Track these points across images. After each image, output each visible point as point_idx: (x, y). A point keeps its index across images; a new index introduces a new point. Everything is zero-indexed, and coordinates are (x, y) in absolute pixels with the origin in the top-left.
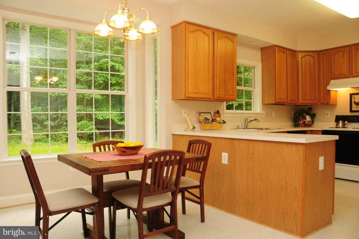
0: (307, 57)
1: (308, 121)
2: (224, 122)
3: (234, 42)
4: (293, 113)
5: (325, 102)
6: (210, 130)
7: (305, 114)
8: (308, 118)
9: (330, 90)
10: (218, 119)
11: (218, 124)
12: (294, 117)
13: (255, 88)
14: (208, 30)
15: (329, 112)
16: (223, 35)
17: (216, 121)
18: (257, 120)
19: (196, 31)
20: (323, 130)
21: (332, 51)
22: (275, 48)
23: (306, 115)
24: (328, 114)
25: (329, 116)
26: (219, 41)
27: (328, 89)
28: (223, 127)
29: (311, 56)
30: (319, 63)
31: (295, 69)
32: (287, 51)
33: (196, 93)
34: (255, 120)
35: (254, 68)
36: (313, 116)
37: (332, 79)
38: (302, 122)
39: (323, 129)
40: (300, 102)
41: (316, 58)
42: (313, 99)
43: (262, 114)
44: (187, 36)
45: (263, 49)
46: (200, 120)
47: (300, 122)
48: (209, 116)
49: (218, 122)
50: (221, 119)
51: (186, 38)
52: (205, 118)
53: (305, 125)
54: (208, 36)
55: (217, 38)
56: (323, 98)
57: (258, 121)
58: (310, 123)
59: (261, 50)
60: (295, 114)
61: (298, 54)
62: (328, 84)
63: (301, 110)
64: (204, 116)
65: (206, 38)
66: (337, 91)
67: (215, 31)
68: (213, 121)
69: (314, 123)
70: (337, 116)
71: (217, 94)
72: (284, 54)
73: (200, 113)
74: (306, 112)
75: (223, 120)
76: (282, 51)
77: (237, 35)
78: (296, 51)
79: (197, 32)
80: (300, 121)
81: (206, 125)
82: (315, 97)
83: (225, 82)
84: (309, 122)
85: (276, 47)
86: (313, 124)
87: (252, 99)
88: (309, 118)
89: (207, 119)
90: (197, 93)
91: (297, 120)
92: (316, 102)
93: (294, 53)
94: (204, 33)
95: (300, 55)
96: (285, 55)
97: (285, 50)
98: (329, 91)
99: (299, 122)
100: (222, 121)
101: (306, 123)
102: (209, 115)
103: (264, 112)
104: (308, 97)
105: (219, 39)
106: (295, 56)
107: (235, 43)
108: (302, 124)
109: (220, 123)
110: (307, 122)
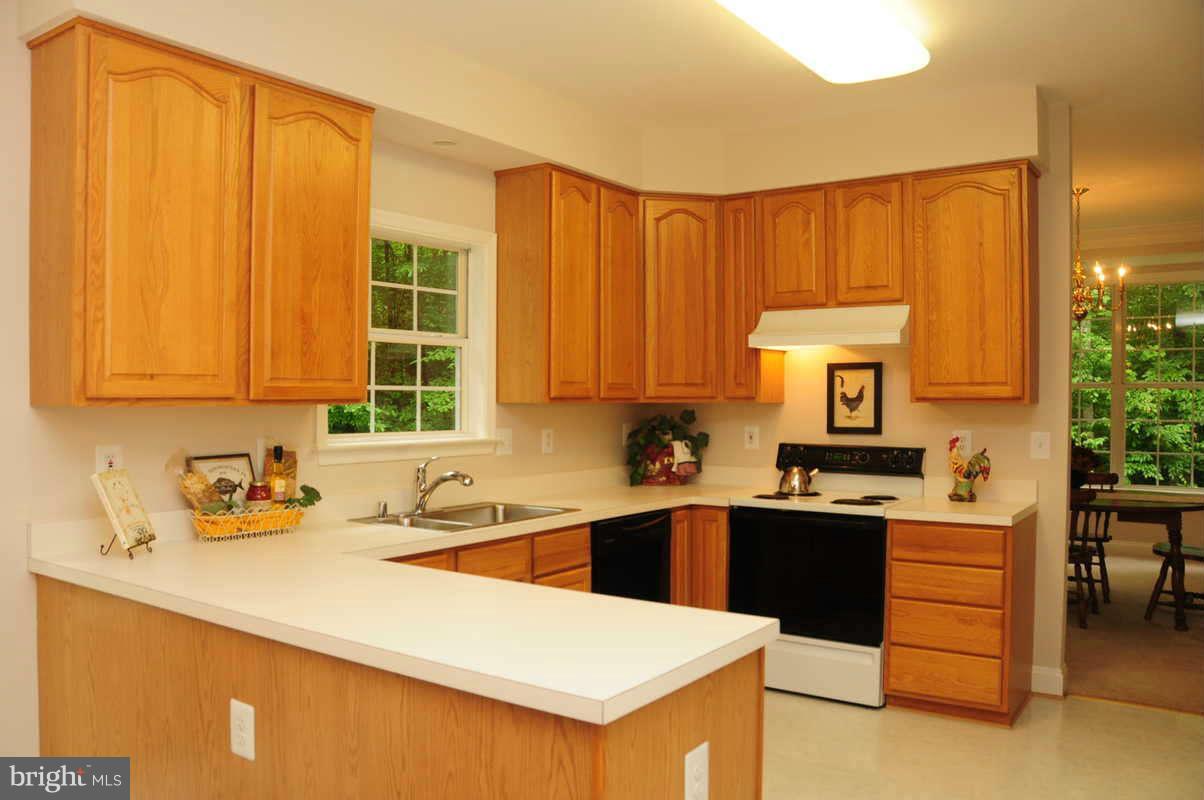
0: (679, 218)
1: (679, 464)
2: (311, 495)
3: (357, 140)
4: (626, 430)
5: (742, 392)
6: (237, 537)
7: (669, 437)
8: (681, 453)
9: (760, 349)
10: (279, 485)
11: (280, 509)
12: (630, 447)
13: (467, 337)
14: (217, 74)
15: (756, 430)
16: (300, 104)
17: (268, 497)
18: (464, 477)
19: (148, 73)
20: (732, 506)
21: (768, 201)
22: (551, 175)
23: (674, 439)
24: (751, 437)
25: (756, 444)
26: (280, 133)
27: (751, 345)
28: (303, 521)
29: (693, 215)
30: (721, 244)
31: (632, 260)
32: (602, 190)
33: (143, 376)
34: (454, 477)
35: (467, 251)
36: (699, 444)
37: (767, 308)
38: (658, 465)
39: (732, 504)
40: (648, 395)
41: (712, 224)
42: (699, 381)
43: (495, 444)
44: (97, 95)
45: (501, 176)
46: (189, 496)
47: (652, 466)
48: (238, 473)
49: (281, 498)
50: (300, 483)
51: (93, 106)
52: (220, 480)
53: (668, 477)
54: (221, 101)
55: (271, 118)
56: (735, 377)
57: (467, 481)
58: (688, 470)
59: (494, 179)
60: (632, 435)
61: (644, 201)
62: (752, 325)
63: (654, 419)
64: (211, 471)
65: (211, 112)
66: (784, 352)
67: (255, 81)
68: (252, 494)
69: (704, 467)
70: (782, 447)
71: (263, 376)
72: (587, 200)
73: (189, 463)
74: (673, 428)
75: (305, 489)
76: (579, 190)
77: (374, 109)
78: (634, 194)
79: (155, 79)
80: (653, 463)
81: (213, 517)
82: (704, 373)
83: (304, 319)
84: (685, 469)
85: (554, 173)
86: (702, 474)
87: (457, 383)
88: (686, 450)
89: (226, 487)
90: (152, 377)
91: (638, 458)
92: (707, 392)
93: (626, 198)
94: (198, 87)
95: (653, 209)
96: (592, 205)
97: (593, 186)
98: (757, 352)
99: (646, 466)
100: (300, 495)
101: (674, 469)
102: (242, 463)
103: (506, 435)
104: (679, 376)
105: (281, 121)
106: (632, 213)
107: (364, 145)
108: (660, 473)
109: (289, 502)
110: (678, 468)
